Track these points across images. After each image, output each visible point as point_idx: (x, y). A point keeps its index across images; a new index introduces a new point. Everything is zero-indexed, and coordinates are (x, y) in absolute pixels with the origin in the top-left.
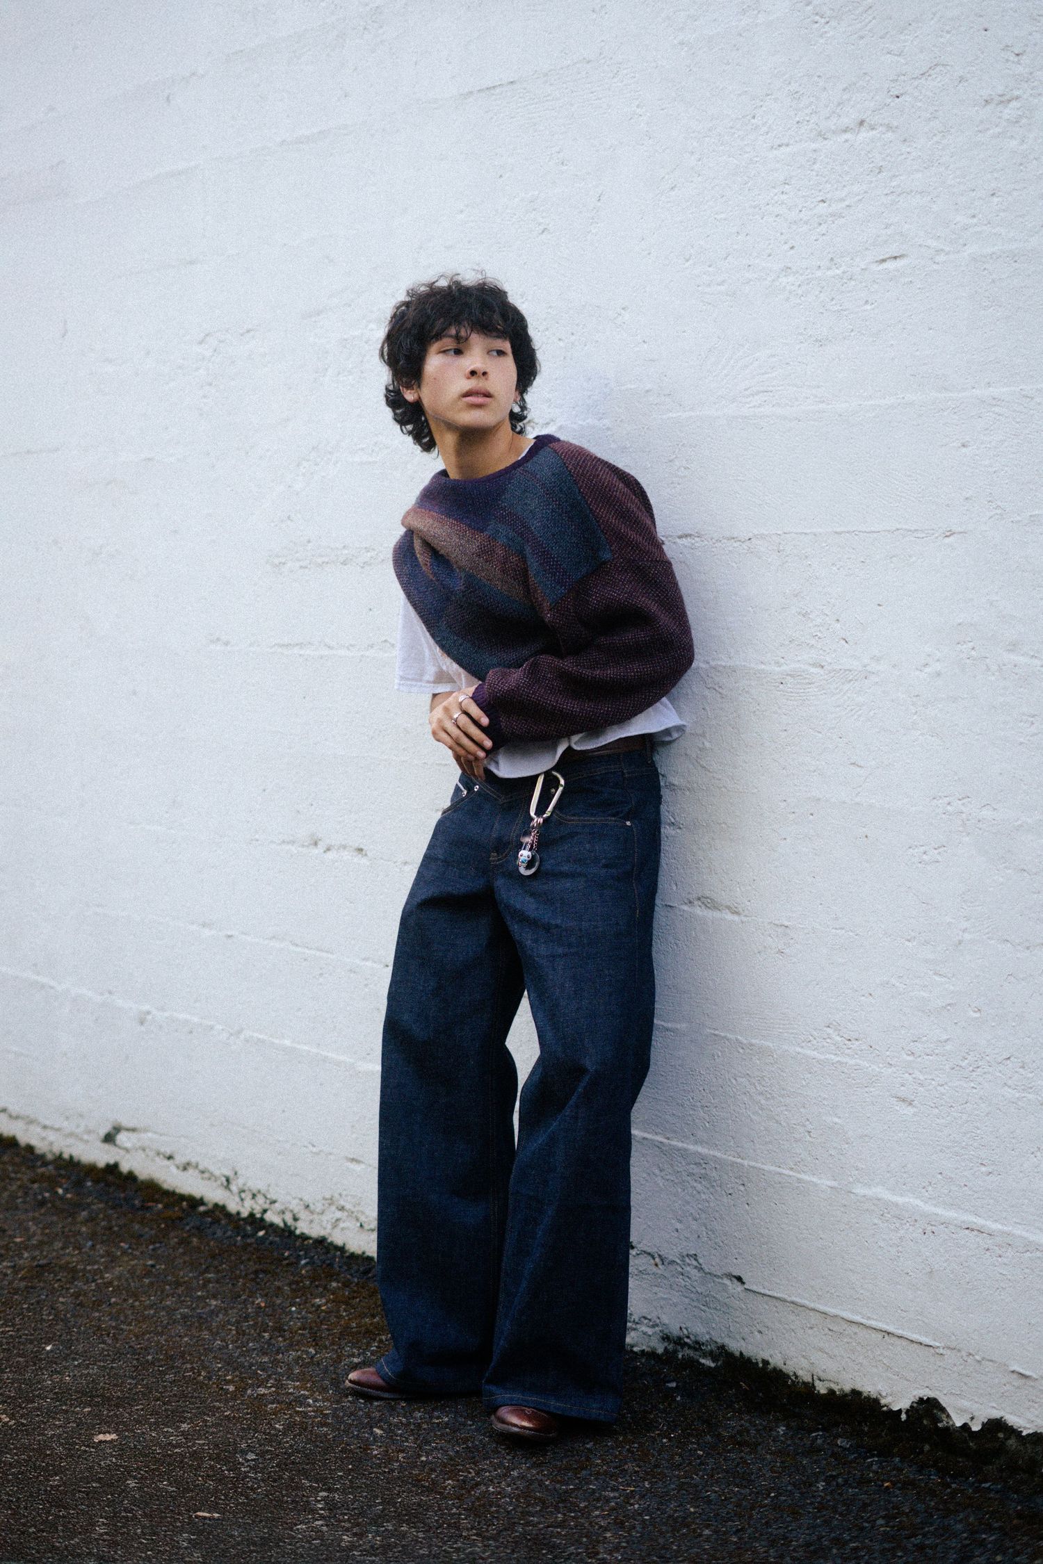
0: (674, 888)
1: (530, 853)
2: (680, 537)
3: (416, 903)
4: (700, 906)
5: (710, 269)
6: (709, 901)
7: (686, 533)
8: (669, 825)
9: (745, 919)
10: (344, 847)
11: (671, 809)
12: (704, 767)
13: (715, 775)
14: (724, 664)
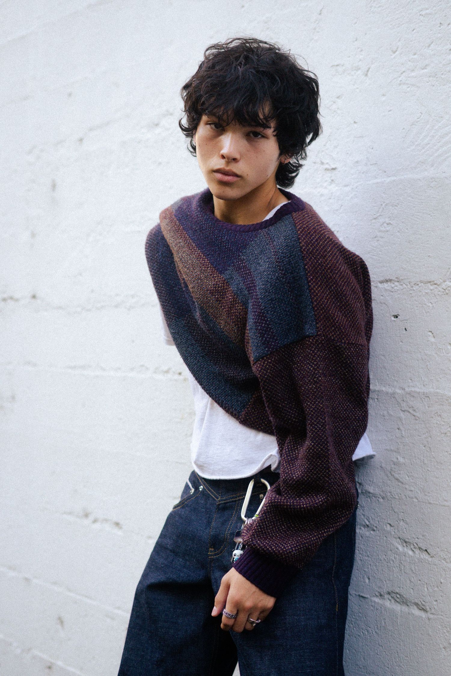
0: (367, 581)
1: (242, 552)
2: (381, 282)
3: (146, 585)
4: (390, 600)
5: (416, 56)
6: (398, 596)
7: (388, 278)
8: (364, 526)
9: (431, 616)
10: (106, 520)
11: (366, 513)
12: (397, 479)
13: (407, 487)
14: (418, 390)
